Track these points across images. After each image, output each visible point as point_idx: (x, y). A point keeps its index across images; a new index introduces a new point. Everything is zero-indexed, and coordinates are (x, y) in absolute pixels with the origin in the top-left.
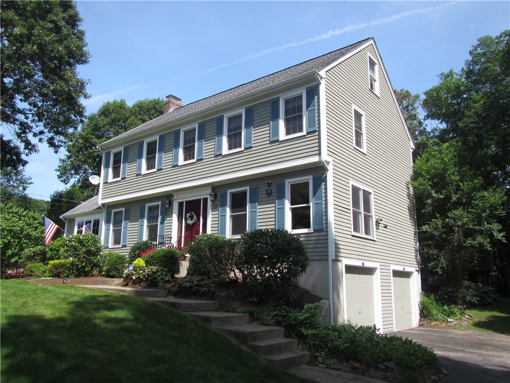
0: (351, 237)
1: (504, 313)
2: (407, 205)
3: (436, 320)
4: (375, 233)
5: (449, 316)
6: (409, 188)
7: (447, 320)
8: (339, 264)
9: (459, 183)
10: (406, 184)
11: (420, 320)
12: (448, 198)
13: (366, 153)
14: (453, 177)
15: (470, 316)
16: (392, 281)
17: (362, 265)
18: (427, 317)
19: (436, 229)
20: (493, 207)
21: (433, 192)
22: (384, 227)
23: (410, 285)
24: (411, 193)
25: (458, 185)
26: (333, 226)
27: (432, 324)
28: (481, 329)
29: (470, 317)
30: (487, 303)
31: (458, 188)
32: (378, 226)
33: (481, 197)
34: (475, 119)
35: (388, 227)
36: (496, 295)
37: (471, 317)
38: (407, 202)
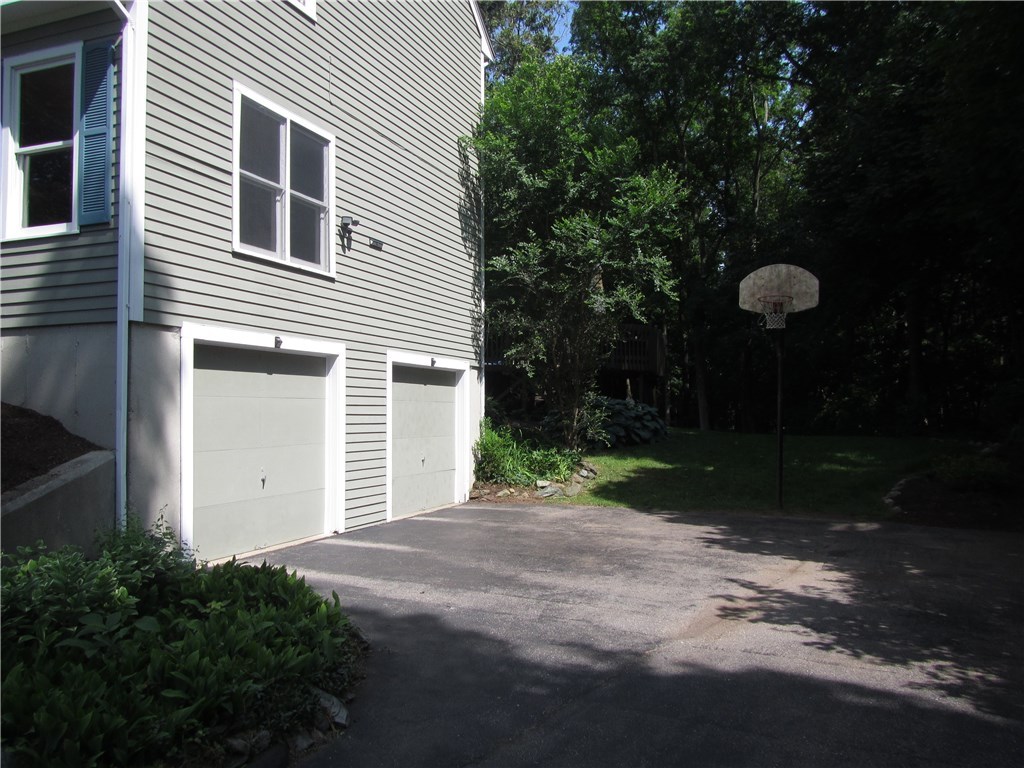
0: (229, 258)
1: (666, 462)
2: (457, 200)
3: (510, 485)
4: (333, 258)
5: (542, 474)
6: (466, 157)
7: (536, 485)
8: (170, 338)
9: (585, 152)
10: (460, 145)
11: (475, 487)
12: (557, 187)
13: (314, 17)
14: (573, 136)
15: (592, 471)
16: (389, 393)
17: (273, 346)
18: (492, 477)
19: (526, 267)
20: (656, 216)
21: (522, 170)
22: (371, 246)
23: (453, 402)
24: (472, 172)
25: (582, 156)
26: (140, 212)
27: (500, 494)
28: (605, 502)
29: (591, 474)
30: (638, 440)
31: (582, 165)
32: (350, 239)
33: (632, 189)
34: (662, 51)
35: (384, 247)
36: (658, 423)
37: (595, 474)
38: (457, 193)
